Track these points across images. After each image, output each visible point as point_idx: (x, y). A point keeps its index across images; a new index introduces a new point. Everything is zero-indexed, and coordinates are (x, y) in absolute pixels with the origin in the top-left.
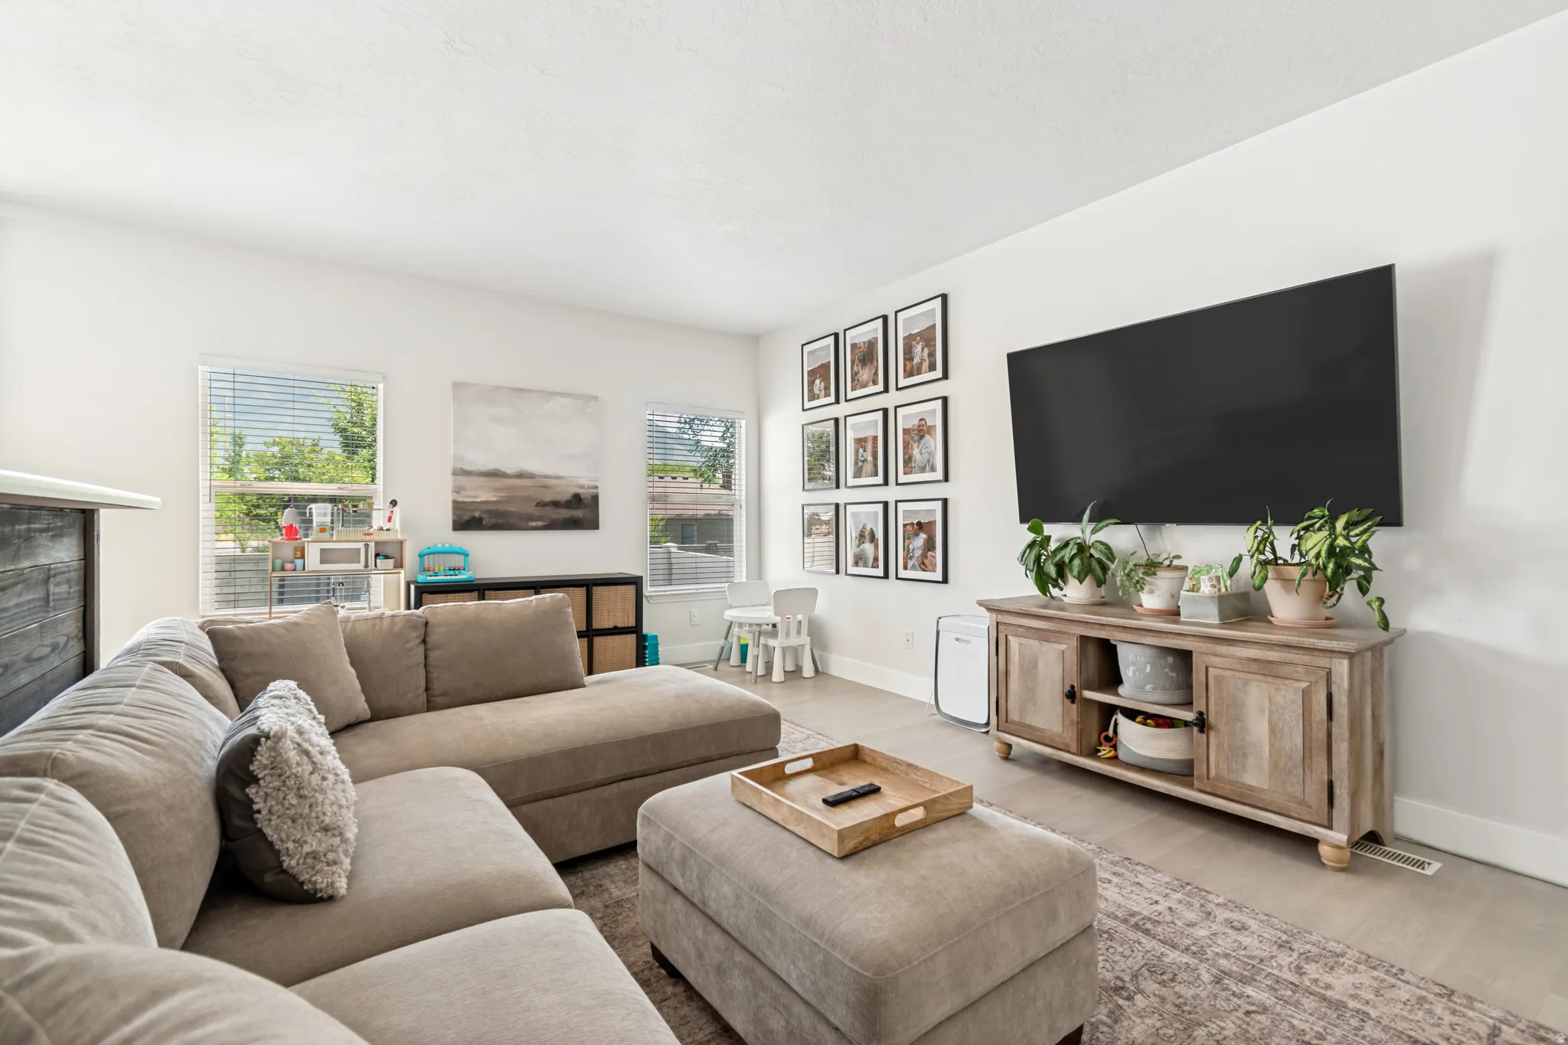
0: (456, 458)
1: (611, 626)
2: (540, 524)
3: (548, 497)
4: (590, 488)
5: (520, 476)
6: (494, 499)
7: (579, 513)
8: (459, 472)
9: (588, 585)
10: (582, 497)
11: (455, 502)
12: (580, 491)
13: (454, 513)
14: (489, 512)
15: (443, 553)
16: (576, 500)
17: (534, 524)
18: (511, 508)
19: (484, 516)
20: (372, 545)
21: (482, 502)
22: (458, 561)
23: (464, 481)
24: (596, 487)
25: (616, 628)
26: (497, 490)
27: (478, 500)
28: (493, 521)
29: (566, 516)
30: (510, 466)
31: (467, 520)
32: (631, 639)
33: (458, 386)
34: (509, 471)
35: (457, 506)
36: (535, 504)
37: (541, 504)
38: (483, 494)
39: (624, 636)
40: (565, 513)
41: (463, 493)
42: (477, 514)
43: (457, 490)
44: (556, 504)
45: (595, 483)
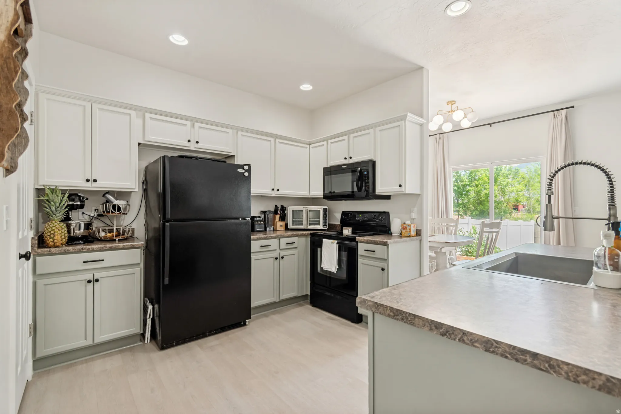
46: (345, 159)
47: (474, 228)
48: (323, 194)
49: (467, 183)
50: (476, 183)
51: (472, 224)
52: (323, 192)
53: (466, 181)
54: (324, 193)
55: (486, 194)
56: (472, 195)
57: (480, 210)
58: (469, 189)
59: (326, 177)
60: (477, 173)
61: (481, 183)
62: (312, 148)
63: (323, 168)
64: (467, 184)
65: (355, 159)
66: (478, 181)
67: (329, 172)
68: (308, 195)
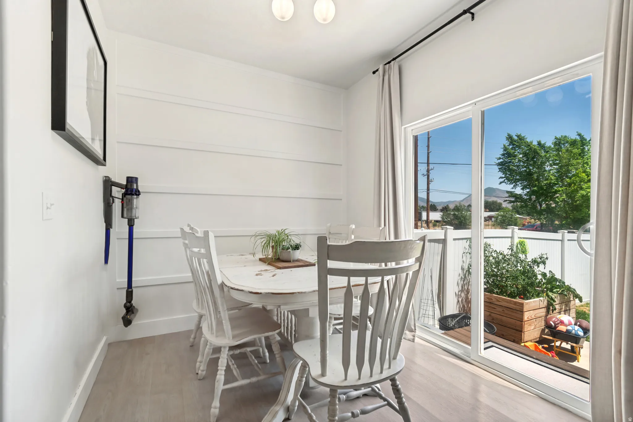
47: (523, 245)
49: (553, 181)
50: (568, 182)
51: (519, 238)
53: (551, 180)
55: (583, 196)
56: (561, 197)
57: (574, 218)
58: (556, 190)
60: (570, 167)
61: (576, 181)
64: (554, 183)
66: (570, 178)
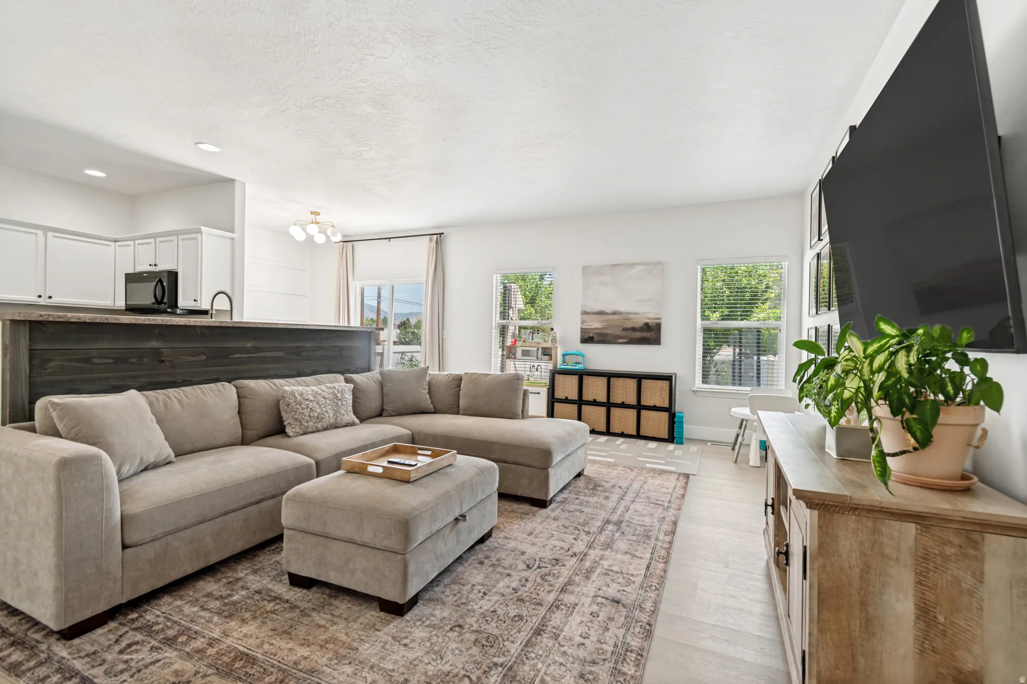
0: (583, 306)
1: (652, 405)
2: (624, 340)
3: (629, 325)
4: (655, 319)
5: (614, 313)
6: (600, 327)
7: (648, 335)
8: (584, 313)
9: (639, 378)
10: (650, 324)
11: (582, 329)
12: (648, 321)
13: (581, 335)
14: (597, 334)
15: (574, 354)
16: (647, 327)
17: (621, 341)
18: (609, 332)
19: (595, 336)
20: (540, 349)
21: (594, 328)
22: (580, 359)
23: (586, 317)
24: (659, 319)
25: (655, 406)
26: (603, 321)
27: (592, 327)
28: (600, 339)
29: (640, 336)
30: (609, 309)
31: (588, 339)
32: (665, 415)
33: (585, 269)
34: (608, 311)
35: (583, 331)
36: (621, 329)
37: (626, 329)
38: (595, 324)
39: (660, 413)
40: (638, 335)
41: (585, 324)
42: (591, 335)
43: (583, 322)
44: (634, 329)
45: (659, 316)
46: (150, 265)
48: (124, 305)
52: (124, 303)
54: (126, 304)
59: (128, 284)
62: (119, 246)
63: (126, 274)
65: (160, 268)
67: (132, 279)
68: (113, 305)
